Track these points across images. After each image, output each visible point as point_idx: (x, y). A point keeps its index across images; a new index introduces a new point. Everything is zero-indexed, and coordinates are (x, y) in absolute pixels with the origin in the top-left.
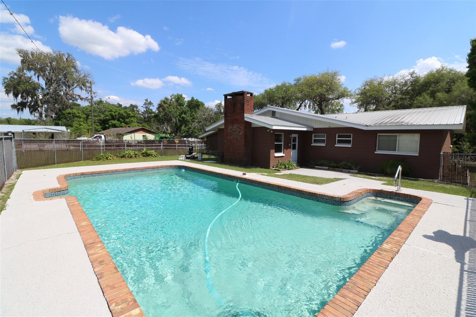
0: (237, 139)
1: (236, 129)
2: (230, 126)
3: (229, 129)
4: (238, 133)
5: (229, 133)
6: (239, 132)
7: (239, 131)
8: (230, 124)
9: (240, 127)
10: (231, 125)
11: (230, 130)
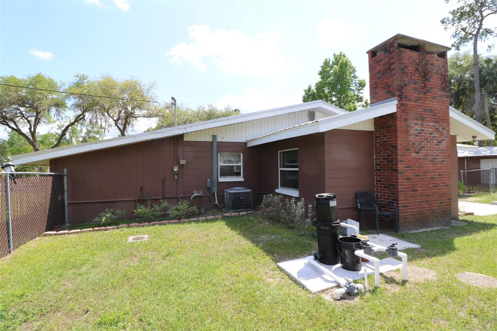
0: (435, 159)
1: (431, 134)
2: (416, 124)
3: (412, 132)
4: (437, 145)
5: (413, 144)
6: (440, 142)
7: (440, 139)
8: (417, 119)
9: (441, 130)
10: (419, 122)
11: (416, 136)
